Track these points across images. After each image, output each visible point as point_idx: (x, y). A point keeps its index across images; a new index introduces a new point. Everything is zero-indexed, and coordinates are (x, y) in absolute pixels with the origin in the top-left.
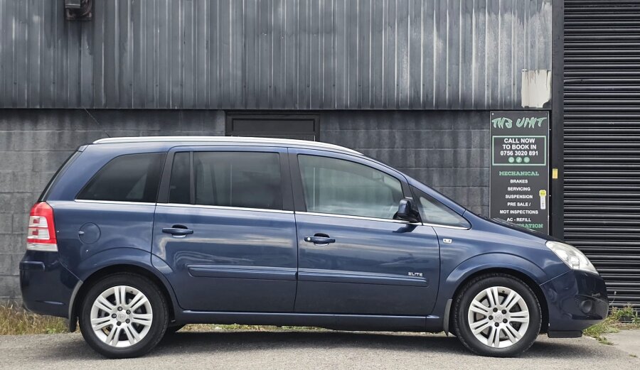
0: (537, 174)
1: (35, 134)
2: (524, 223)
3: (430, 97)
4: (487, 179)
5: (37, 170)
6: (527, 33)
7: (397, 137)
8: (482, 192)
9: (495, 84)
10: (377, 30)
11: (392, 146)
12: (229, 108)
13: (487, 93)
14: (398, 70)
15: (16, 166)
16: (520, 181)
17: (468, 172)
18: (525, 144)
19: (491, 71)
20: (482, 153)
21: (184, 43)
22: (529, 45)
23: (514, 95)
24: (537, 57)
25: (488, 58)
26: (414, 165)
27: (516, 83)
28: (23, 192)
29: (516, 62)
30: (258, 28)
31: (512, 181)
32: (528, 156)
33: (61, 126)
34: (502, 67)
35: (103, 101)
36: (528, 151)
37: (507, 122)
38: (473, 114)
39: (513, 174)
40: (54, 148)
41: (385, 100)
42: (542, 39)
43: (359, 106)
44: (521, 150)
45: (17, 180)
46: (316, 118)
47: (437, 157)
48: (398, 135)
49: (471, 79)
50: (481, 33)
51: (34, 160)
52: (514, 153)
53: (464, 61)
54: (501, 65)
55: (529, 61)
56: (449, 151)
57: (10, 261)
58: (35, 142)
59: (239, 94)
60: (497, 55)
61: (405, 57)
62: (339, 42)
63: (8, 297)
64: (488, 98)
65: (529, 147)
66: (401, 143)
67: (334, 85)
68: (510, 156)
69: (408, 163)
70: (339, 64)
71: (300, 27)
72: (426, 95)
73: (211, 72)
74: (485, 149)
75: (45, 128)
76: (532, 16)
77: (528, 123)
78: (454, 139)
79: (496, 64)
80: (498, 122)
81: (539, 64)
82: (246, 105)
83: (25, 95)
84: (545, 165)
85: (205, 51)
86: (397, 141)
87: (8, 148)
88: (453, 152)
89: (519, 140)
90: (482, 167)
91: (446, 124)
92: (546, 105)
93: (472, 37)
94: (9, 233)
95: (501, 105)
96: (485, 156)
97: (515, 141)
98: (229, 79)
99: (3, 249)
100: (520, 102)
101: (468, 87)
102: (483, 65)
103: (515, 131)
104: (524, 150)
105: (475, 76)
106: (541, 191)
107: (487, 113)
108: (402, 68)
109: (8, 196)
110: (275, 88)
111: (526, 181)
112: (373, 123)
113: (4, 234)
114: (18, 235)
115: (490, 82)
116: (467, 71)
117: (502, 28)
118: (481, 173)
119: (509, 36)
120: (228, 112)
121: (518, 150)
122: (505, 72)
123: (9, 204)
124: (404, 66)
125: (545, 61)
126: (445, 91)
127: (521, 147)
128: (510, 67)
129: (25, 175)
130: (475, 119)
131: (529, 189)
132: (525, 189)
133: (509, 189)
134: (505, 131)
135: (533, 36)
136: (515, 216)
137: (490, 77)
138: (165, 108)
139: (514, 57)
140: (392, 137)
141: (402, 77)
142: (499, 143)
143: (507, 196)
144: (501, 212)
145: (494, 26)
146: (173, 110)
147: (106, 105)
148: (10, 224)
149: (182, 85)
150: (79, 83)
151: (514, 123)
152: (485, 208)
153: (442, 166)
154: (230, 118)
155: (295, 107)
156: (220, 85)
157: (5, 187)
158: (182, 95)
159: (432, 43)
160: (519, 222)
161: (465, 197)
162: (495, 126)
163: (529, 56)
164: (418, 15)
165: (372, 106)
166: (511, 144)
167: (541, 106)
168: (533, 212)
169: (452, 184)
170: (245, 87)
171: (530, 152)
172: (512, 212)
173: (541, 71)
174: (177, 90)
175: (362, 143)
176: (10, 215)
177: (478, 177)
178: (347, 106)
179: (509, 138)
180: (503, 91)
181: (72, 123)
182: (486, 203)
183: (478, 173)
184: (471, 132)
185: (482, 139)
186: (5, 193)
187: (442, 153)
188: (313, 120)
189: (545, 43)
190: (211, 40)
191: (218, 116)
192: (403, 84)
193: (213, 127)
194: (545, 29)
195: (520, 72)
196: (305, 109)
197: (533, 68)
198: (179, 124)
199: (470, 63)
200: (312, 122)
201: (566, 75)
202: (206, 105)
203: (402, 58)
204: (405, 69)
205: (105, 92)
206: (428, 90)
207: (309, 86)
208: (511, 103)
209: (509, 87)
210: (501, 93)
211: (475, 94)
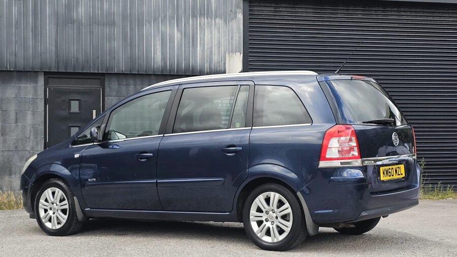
3: (173, 67)
6: (229, 31)
9: (211, 60)
10: (141, 24)
12: (47, 71)
13: (207, 66)
14: (154, 50)
19: (208, 52)
21: (16, 28)
22: (230, 38)
23: (222, 67)
24: (234, 44)
25: (207, 44)
27: (223, 60)
29: (223, 47)
30: (65, 20)
41: (146, 68)
42: (237, 34)
43: (130, 71)
46: (102, 78)
49: (197, 57)
50: (202, 29)
53: (193, 46)
54: (215, 50)
55: (230, 47)
59: (54, 61)
60: (212, 43)
61: (158, 42)
62: (117, 31)
64: (207, 68)
67: (114, 58)
68: (219, 103)
70: (118, 44)
71: (93, 21)
72: (171, 66)
73: (35, 47)
76: (231, 21)
79: (211, 48)
81: (236, 49)
82: (58, 69)
85: (31, 34)
93: (197, 32)
95: (215, 73)
98: (47, 53)
100: (225, 71)
101: (196, 61)
102: (204, 48)
105: (200, 54)
110: (77, 59)
112: (138, 82)
115: (208, 59)
116: (195, 52)
117: (215, 27)
119: (219, 32)
120: (46, 73)
122: (216, 53)
124: (158, 47)
125: (239, 48)
126: (182, 63)
128: (219, 50)
135: (232, 33)
137: (208, 56)
138: (5, 70)
139: (222, 45)
141: (156, 54)
145: (210, 26)
146: (10, 71)
149: (15, 55)
154: (47, 76)
155: (90, 70)
156: (41, 55)
158: (15, 61)
159: (174, 34)
163: (230, 44)
164: (165, 17)
165: (138, 71)
170: (57, 57)
173: (237, 53)
174: (13, 59)
178: (122, 71)
180: (216, 64)
189: (239, 37)
190: (35, 27)
191: (40, 76)
192: (157, 58)
193: (36, 82)
194: (240, 29)
195: (225, 53)
196: (96, 72)
197: (232, 52)
198: (14, 80)
199: (197, 47)
200: (100, 80)
201: (250, 56)
202: (32, 68)
203: (156, 42)
204: (158, 50)
206: (172, 63)
207: (98, 58)
208: (220, 72)
209: (219, 62)
210: (214, 65)
211: (199, 66)
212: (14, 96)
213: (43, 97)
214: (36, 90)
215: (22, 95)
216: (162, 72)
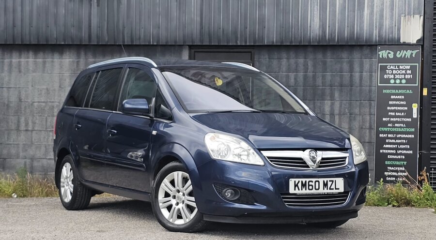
0: (411, 92)
1: (61, 62)
2: (401, 127)
3: (333, 36)
4: (375, 95)
5: (62, 87)
7: (309, 64)
8: (370, 105)
9: (381, 26)
11: (306, 70)
12: (191, 44)
13: (375, 33)
14: (311, 16)
15: (49, 84)
16: (399, 97)
17: (360, 90)
18: (403, 70)
19: (378, 16)
20: (371, 76)
23: (395, 34)
24: (412, 5)
25: (377, 6)
26: (321, 85)
27: (397, 25)
28: (53, 102)
29: (397, 9)
31: (392, 97)
32: (405, 78)
33: (79, 56)
34: (387, 13)
35: (107, 39)
36: (405, 75)
37: (390, 53)
38: (365, 47)
39: (393, 91)
40: (74, 71)
41: (301, 38)
43: (282, 42)
44: (399, 74)
45: (49, 93)
46: (253, 51)
47: (338, 79)
48: (310, 63)
49: (363, 22)
51: (60, 80)
52: (395, 76)
53: (359, 9)
54: (386, 11)
55: (407, 8)
56: (346, 75)
57: (45, 149)
58: (61, 67)
59: (198, 34)
60: (383, 4)
61: (316, 7)
63: (43, 173)
64: (376, 36)
65: (406, 72)
66: (312, 68)
67: (265, 27)
68: (391, 79)
69: (317, 83)
70: (269, 11)
72: (331, 34)
73: (179, 18)
74: (373, 74)
75: (68, 58)
77: (405, 54)
78: (350, 66)
79: (382, 11)
80: (383, 54)
81: (414, 11)
83: (54, 34)
84: (417, 85)
85: (175, 3)
86: (309, 67)
87: (43, 71)
88: (349, 75)
89: (398, 67)
90: (370, 86)
91: (345, 55)
92: (418, 41)
94: (44, 129)
95: (385, 41)
96: (373, 78)
97: (395, 67)
98: (191, 23)
99: (40, 140)
100: (399, 39)
101: (362, 28)
102: (372, 11)
103: (395, 60)
104: (402, 74)
105: (367, 19)
106: (414, 105)
107: (375, 47)
108: (314, 14)
109: (44, 104)
110: (223, 29)
111: (403, 97)
112: (292, 54)
113: (41, 131)
114: (50, 131)
115: (378, 24)
118: (370, 91)
120: (190, 47)
121: (397, 74)
122: (389, 17)
123: (44, 110)
125: (419, 8)
126: (344, 31)
127: (399, 72)
128: (393, 13)
129: (54, 90)
130: (366, 51)
131: (404, 103)
132: (402, 103)
133: (390, 103)
134: (388, 60)
136: (394, 123)
137: (378, 20)
138: (148, 44)
139: (396, 6)
140: (306, 65)
141: (313, 21)
142: (384, 69)
143: (388, 108)
144: (384, 119)
146: (153, 45)
147: (108, 41)
148: (45, 124)
149: (159, 27)
150: (90, 26)
151: (395, 55)
152: (372, 116)
153: (341, 85)
154: (193, 51)
155: (236, 42)
156: (185, 27)
157: (42, 98)
158: (159, 35)
160: (397, 127)
161: (358, 109)
162: (381, 57)
163: (407, 5)
165: (292, 42)
166: (392, 70)
167: (415, 42)
168: (408, 120)
169: (348, 99)
171: (406, 76)
172: (392, 119)
173: (415, 16)
174: (156, 31)
175: (284, 69)
176: (45, 118)
177: (368, 94)
178: (273, 42)
179: (391, 66)
181: (86, 54)
182: (373, 113)
183: (368, 91)
184: (363, 61)
185: (371, 66)
186: (41, 102)
187: (341, 77)
188: (251, 52)
191: (184, 50)
192: (314, 26)
193: (180, 57)
195: (400, 16)
196: (244, 44)
197: (409, 14)
198: (158, 55)
199: (363, 11)
200: (250, 54)
201: (434, 19)
202: (175, 42)
203: (314, 7)
204: (315, 15)
205: (107, 33)
206: (332, 31)
207: (247, 28)
208: (392, 40)
209: (391, 28)
210: (386, 32)
211: (366, 33)
216: (319, 42)
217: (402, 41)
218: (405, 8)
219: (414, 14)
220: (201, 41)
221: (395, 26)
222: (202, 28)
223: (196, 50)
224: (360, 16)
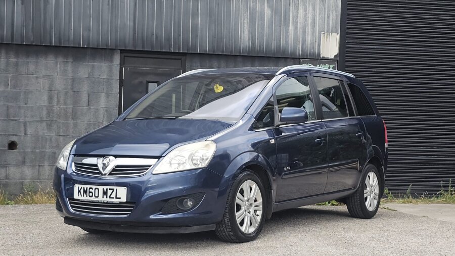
3: (262, 48)
6: (325, 8)
9: (304, 41)
12: (124, 48)
13: (299, 47)
14: (241, 28)
19: (301, 32)
22: (326, 16)
23: (316, 49)
24: (331, 23)
25: (300, 23)
27: (317, 41)
29: (317, 26)
34: (309, 30)
35: (32, 39)
38: (289, 60)
41: (232, 48)
42: (334, 12)
43: (214, 51)
46: (183, 58)
49: (288, 37)
50: (296, 6)
53: (285, 24)
54: (309, 28)
55: (326, 27)
59: (131, 38)
60: (305, 21)
61: (246, 20)
64: (299, 50)
67: (197, 36)
70: (201, 21)
72: (259, 46)
73: (111, 22)
79: (305, 27)
81: (332, 29)
82: (135, 47)
85: (107, 6)
92: (336, 56)
93: (290, 9)
95: (307, 55)
98: (124, 28)
100: (319, 54)
101: (287, 42)
102: (296, 27)
105: (291, 34)
107: (297, 60)
108: (244, 26)
110: (156, 36)
115: (301, 39)
116: (287, 31)
117: (309, 4)
119: (314, 9)
120: (122, 51)
122: (310, 33)
124: (246, 25)
125: (336, 27)
126: (272, 44)
128: (314, 30)
130: (290, 64)
135: (329, 10)
137: (301, 36)
138: (78, 46)
139: (316, 24)
141: (244, 33)
145: (304, 2)
146: (83, 48)
147: (33, 41)
149: (89, 30)
150: (13, 24)
154: (123, 55)
155: (170, 49)
156: (118, 31)
158: (90, 37)
159: (264, 11)
163: (326, 24)
165: (223, 51)
167: (333, 57)
173: (333, 34)
174: (86, 34)
178: (206, 51)
180: (309, 46)
181: (7, 53)
188: (180, 59)
189: (336, 15)
191: (115, 54)
192: (244, 38)
193: (112, 61)
194: (337, 6)
195: (320, 33)
196: (177, 51)
197: (328, 32)
198: (87, 58)
199: (289, 26)
200: (180, 61)
201: (347, 37)
202: (98, 45)
203: (244, 20)
204: (245, 28)
205: (32, 32)
206: (260, 43)
207: (180, 36)
208: (314, 54)
209: (313, 43)
210: (307, 47)
211: (291, 47)
212: (87, 76)
213: (118, 77)
214: (110, 69)
215: (96, 75)
216: (249, 52)
217: (321, 56)
218: (324, 26)
219: (332, 32)
220: (134, 46)
221: (316, 42)
222: (134, 33)
223: (126, 55)
224: (286, 30)
